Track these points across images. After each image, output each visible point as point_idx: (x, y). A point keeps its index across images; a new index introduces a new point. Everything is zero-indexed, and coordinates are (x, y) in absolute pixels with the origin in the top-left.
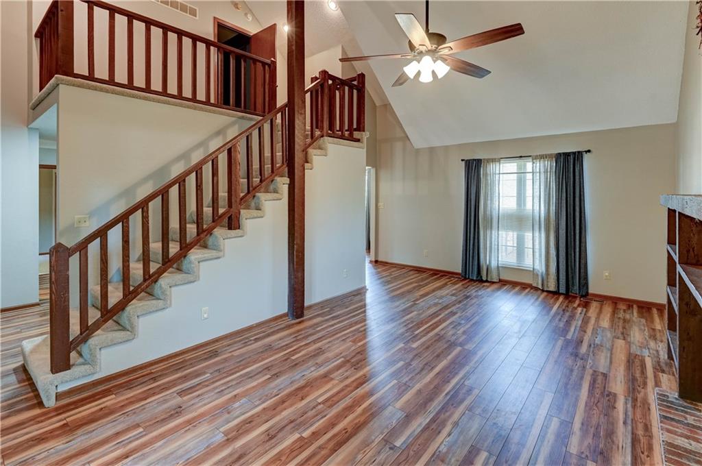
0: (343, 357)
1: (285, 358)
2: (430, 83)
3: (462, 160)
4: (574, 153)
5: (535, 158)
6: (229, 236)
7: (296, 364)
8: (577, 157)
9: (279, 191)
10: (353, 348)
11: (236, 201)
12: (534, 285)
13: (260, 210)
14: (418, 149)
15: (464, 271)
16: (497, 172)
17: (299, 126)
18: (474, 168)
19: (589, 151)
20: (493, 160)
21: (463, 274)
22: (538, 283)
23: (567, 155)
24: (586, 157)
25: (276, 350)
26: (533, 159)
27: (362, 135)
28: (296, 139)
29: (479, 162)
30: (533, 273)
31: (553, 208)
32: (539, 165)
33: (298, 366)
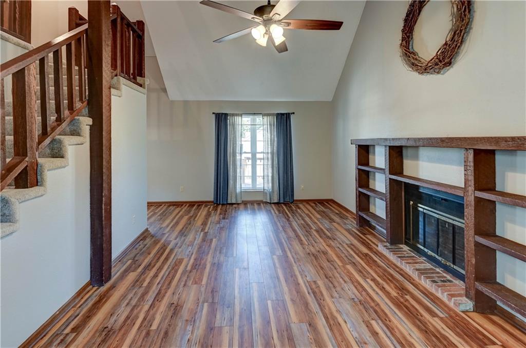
0: (203, 302)
1: (144, 333)
2: (264, 47)
3: (213, 113)
4: (286, 114)
5: (264, 115)
6: (27, 197)
7: (166, 333)
8: (288, 116)
9: (82, 134)
10: (203, 289)
11: (32, 147)
12: (264, 200)
13: (62, 157)
14: (172, 101)
15: (216, 198)
16: (240, 123)
17: (106, 58)
18: (222, 120)
19: (294, 113)
20: (237, 115)
21: (215, 202)
22: (266, 199)
23: (282, 114)
24: (292, 117)
25: (120, 330)
26: (263, 116)
27: (144, 81)
28: (104, 74)
29: (226, 115)
30: (263, 192)
31: (275, 149)
32: (266, 120)
33: (170, 333)
